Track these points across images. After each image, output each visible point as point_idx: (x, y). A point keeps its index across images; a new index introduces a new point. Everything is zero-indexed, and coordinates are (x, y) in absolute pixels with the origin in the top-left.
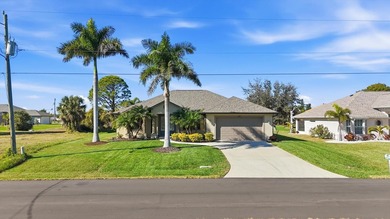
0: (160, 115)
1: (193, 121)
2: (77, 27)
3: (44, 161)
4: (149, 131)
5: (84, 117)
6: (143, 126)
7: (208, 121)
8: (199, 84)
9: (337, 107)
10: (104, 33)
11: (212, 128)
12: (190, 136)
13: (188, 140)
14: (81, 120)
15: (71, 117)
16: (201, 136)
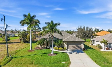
0: (50, 41)
1: (60, 43)
2: (25, 16)
3: (17, 59)
4: (47, 46)
5: (26, 38)
6: (45, 44)
7: (65, 44)
8: (62, 36)
9: (104, 40)
10: (33, 17)
11: (66, 46)
12: (59, 48)
13: (59, 50)
14: (25, 39)
15: (22, 38)
16: (62, 48)
